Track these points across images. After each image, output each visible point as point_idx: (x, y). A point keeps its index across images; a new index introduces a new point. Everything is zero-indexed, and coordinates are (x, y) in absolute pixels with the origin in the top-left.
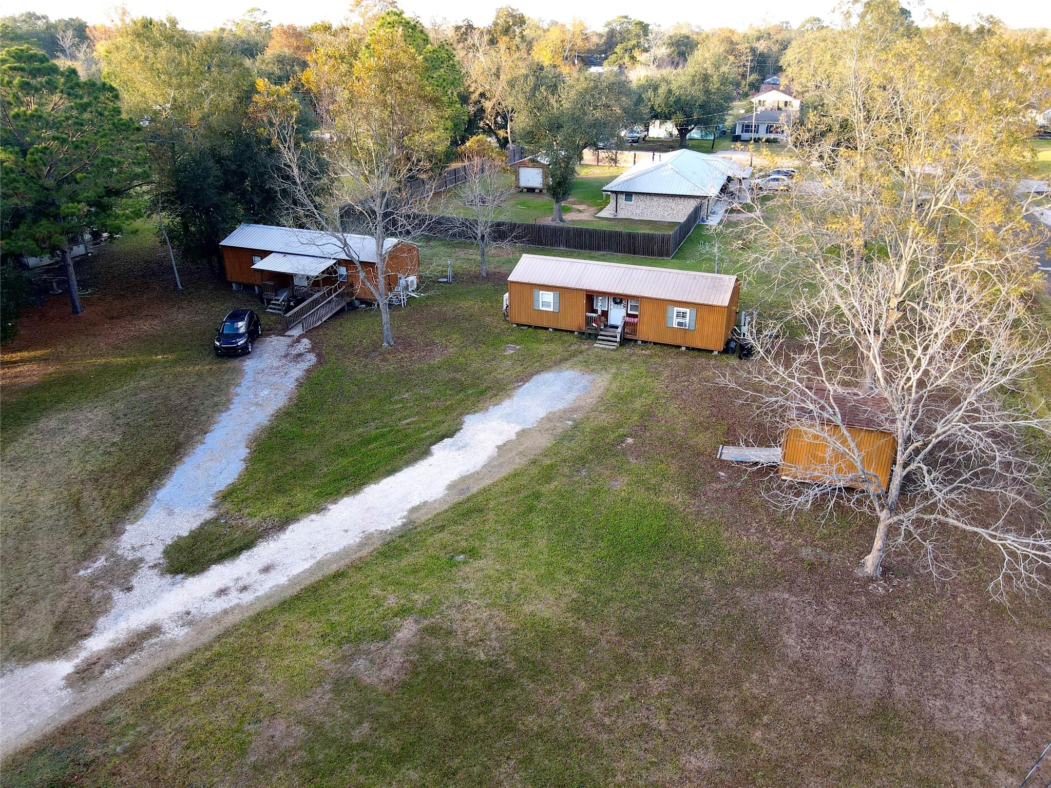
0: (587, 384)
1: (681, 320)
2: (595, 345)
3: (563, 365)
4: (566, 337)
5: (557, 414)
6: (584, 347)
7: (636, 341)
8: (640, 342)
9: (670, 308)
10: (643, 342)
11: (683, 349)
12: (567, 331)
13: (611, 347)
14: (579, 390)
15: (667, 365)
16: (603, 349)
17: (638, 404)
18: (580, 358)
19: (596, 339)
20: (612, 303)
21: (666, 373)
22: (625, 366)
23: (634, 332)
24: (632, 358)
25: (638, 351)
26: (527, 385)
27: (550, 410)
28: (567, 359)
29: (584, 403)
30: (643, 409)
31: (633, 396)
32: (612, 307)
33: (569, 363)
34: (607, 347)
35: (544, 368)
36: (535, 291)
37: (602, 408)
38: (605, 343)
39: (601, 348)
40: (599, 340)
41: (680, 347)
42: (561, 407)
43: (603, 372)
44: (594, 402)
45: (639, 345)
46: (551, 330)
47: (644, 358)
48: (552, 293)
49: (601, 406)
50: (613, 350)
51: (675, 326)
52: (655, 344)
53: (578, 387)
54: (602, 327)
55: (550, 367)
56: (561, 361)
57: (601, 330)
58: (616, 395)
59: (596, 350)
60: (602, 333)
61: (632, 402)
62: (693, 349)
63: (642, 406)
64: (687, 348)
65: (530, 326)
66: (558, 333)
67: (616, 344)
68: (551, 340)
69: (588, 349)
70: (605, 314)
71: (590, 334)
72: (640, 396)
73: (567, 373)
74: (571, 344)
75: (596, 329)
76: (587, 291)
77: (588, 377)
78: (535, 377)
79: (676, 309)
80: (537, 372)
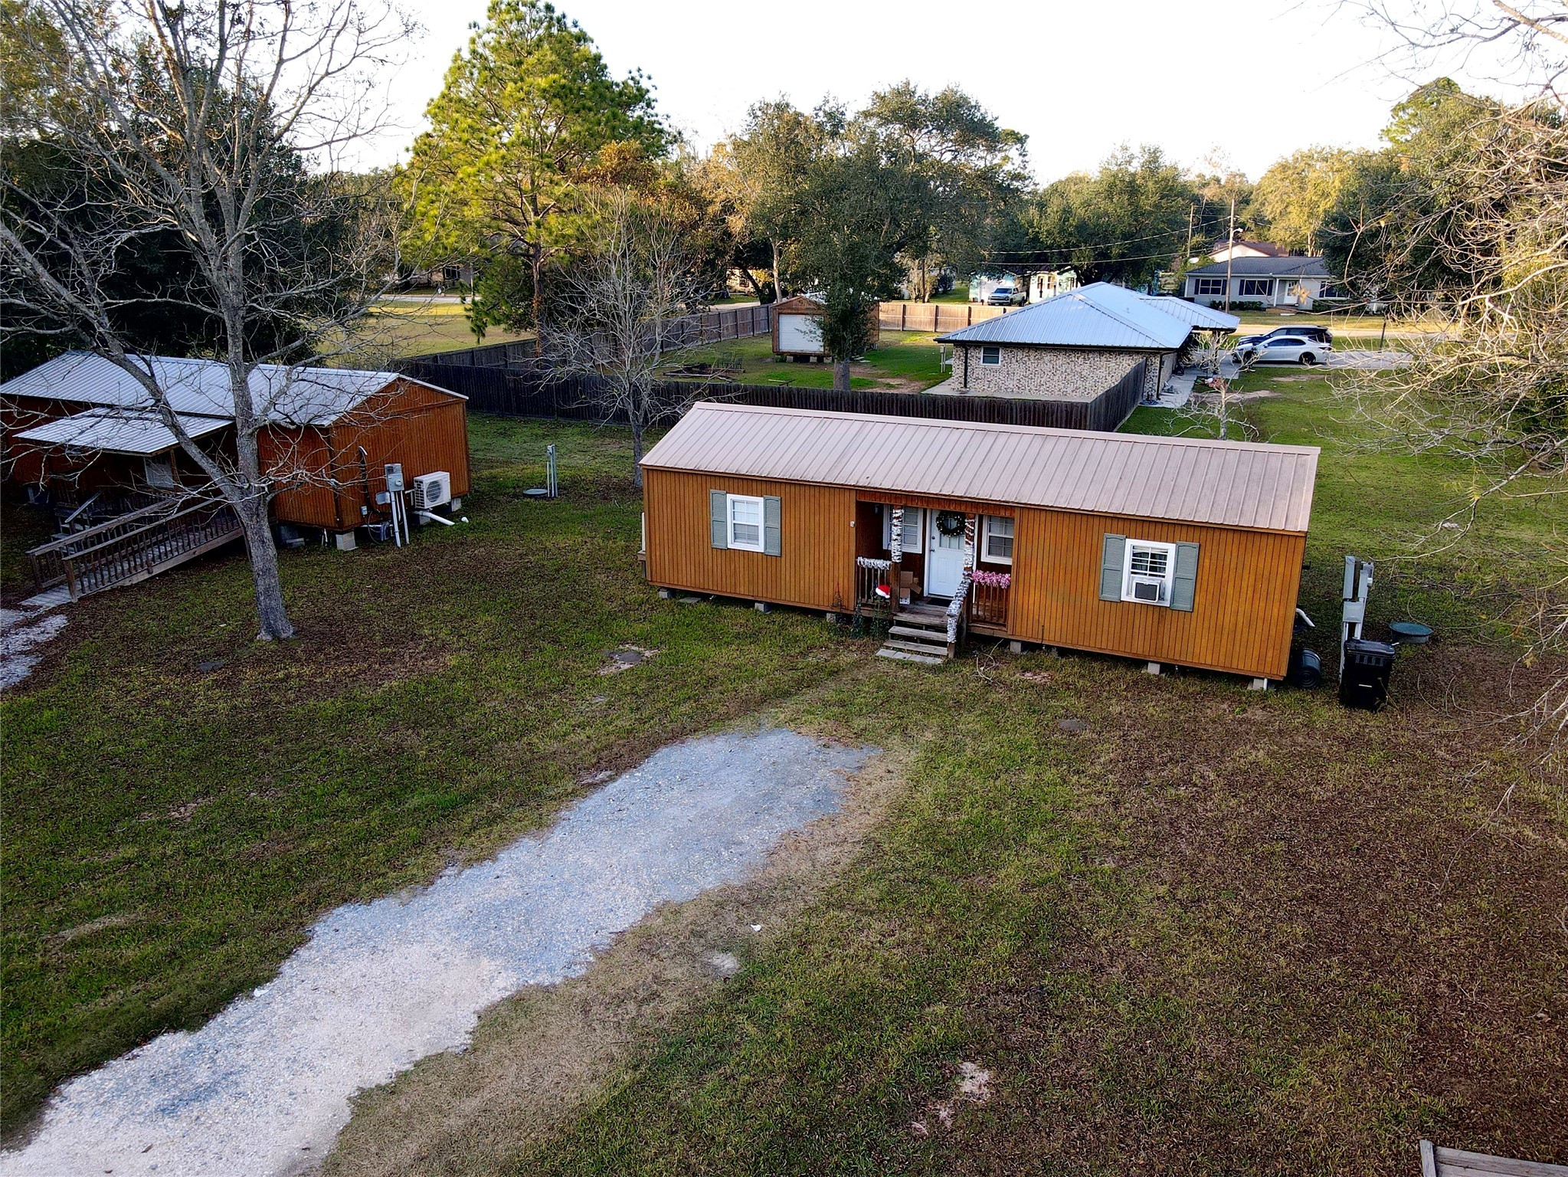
0: (832, 785)
1: (1147, 580)
2: (882, 652)
3: (771, 714)
4: (801, 629)
5: (689, 914)
6: (846, 658)
7: (1007, 642)
8: (1016, 648)
9: (1111, 540)
10: (1027, 646)
11: (1153, 669)
12: (805, 611)
13: (930, 660)
14: (799, 807)
15: (1110, 723)
16: (904, 664)
17: (1009, 876)
18: (829, 691)
19: (885, 635)
20: (936, 533)
21: (1108, 752)
22: (970, 722)
23: (1000, 616)
24: (993, 696)
25: (1012, 674)
26: (624, 781)
27: (666, 894)
28: (787, 694)
29: (805, 867)
30: (1029, 900)
31: (993, 838)
32: (935, 544)
33: (790, 706)
34: (917, 659)
35: (705, 723)
36: (715, 494)
37: (870, 893)
38: (912, 646)
39: (898, 662)
40: (894, 637)
41: (1142, 663)
42: (710, 882)
43: (896, 740)
44: (846, 861)
45: (1016, 657)
46: (760, 607)
47: (1032, 696)
48: (761, 500)
49: (869, 880)
50: (934, 669)
51: (1128, 596)
52: (1064, 652)
53: (795, 794)
54: (906, 602)
55: (727, 717)
56: (764, 699)
57: (903, 609)
58: (929, 834)
59: (883, 667)
60: (904, 617)
61: (990, 868)
62: (1187, 672)
63: (1026, 887)
64: (1165, 668)
65: (704, 597)
66: (778, 617)
67: (943, 651)
68: (754, 637)
69: (857, 665)
70: (914, 564)
71: (868, 621)
72: (1020, 840)
73: (774, 740)
74: (810, 648)
75: (884, 604)
76: (860, 491)
77: (843, 758)
78: (663, 751)
79: (1130, 543)
80: (677, 736)
